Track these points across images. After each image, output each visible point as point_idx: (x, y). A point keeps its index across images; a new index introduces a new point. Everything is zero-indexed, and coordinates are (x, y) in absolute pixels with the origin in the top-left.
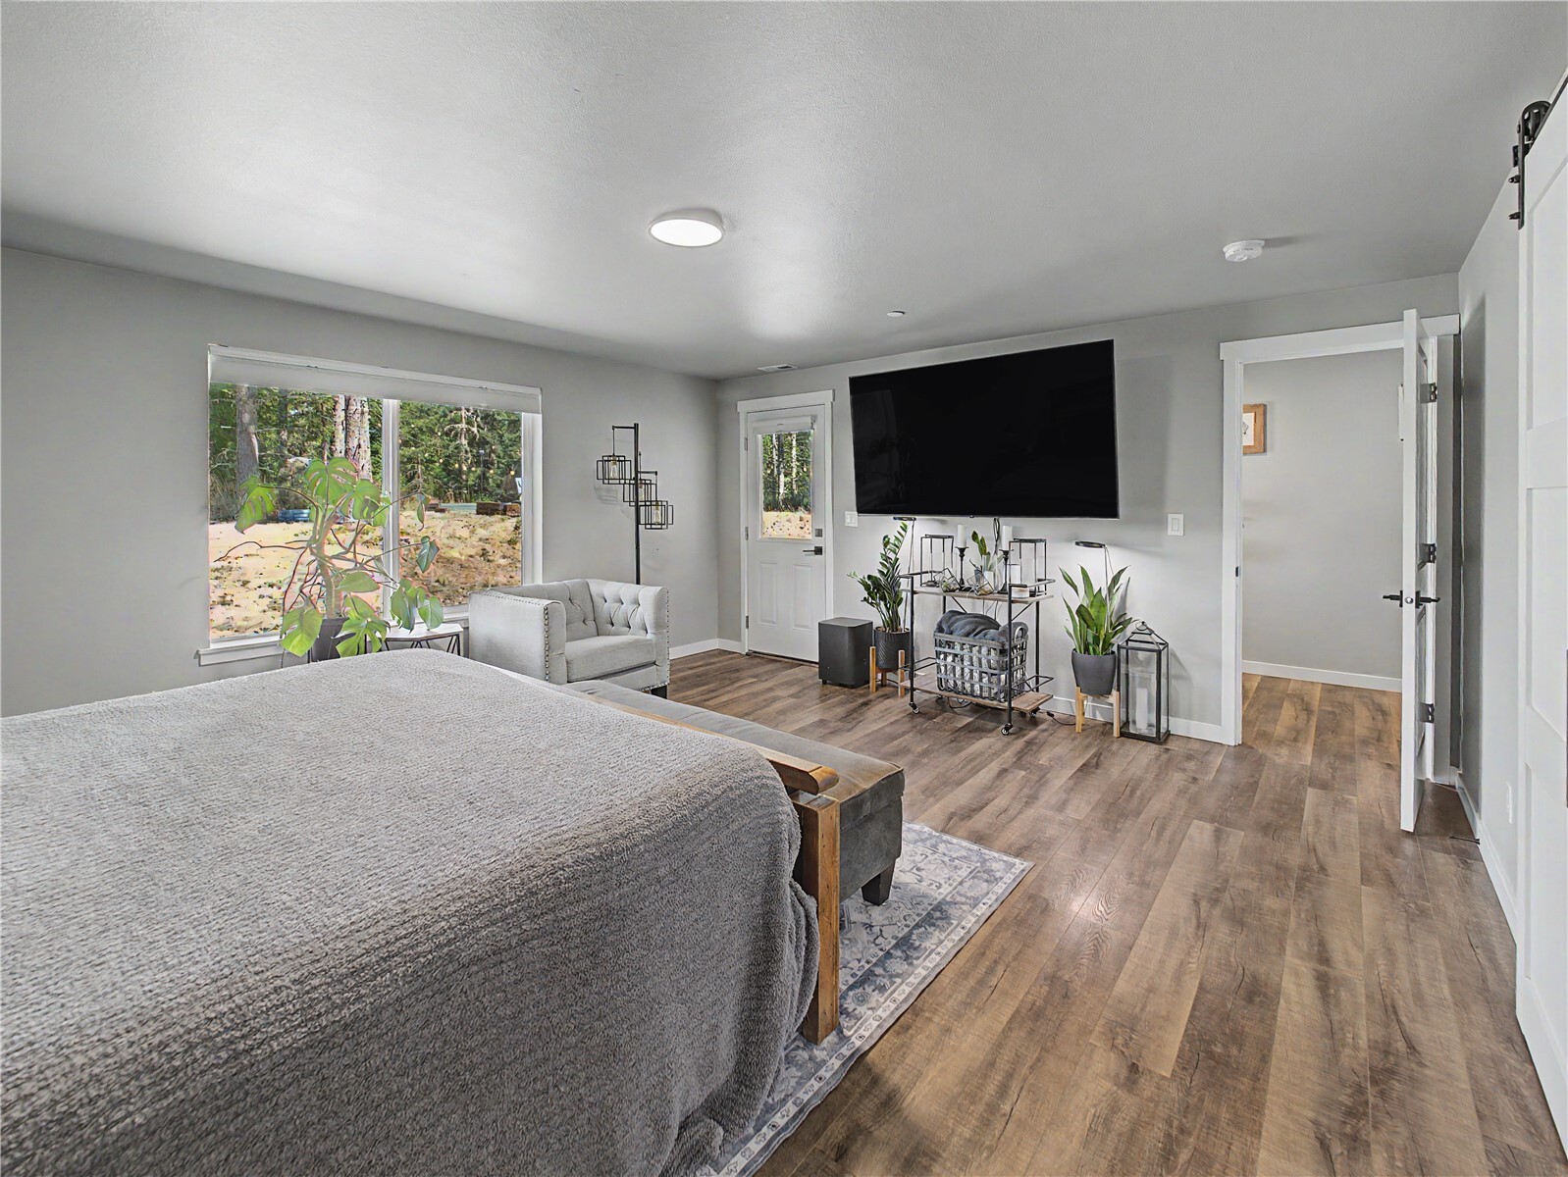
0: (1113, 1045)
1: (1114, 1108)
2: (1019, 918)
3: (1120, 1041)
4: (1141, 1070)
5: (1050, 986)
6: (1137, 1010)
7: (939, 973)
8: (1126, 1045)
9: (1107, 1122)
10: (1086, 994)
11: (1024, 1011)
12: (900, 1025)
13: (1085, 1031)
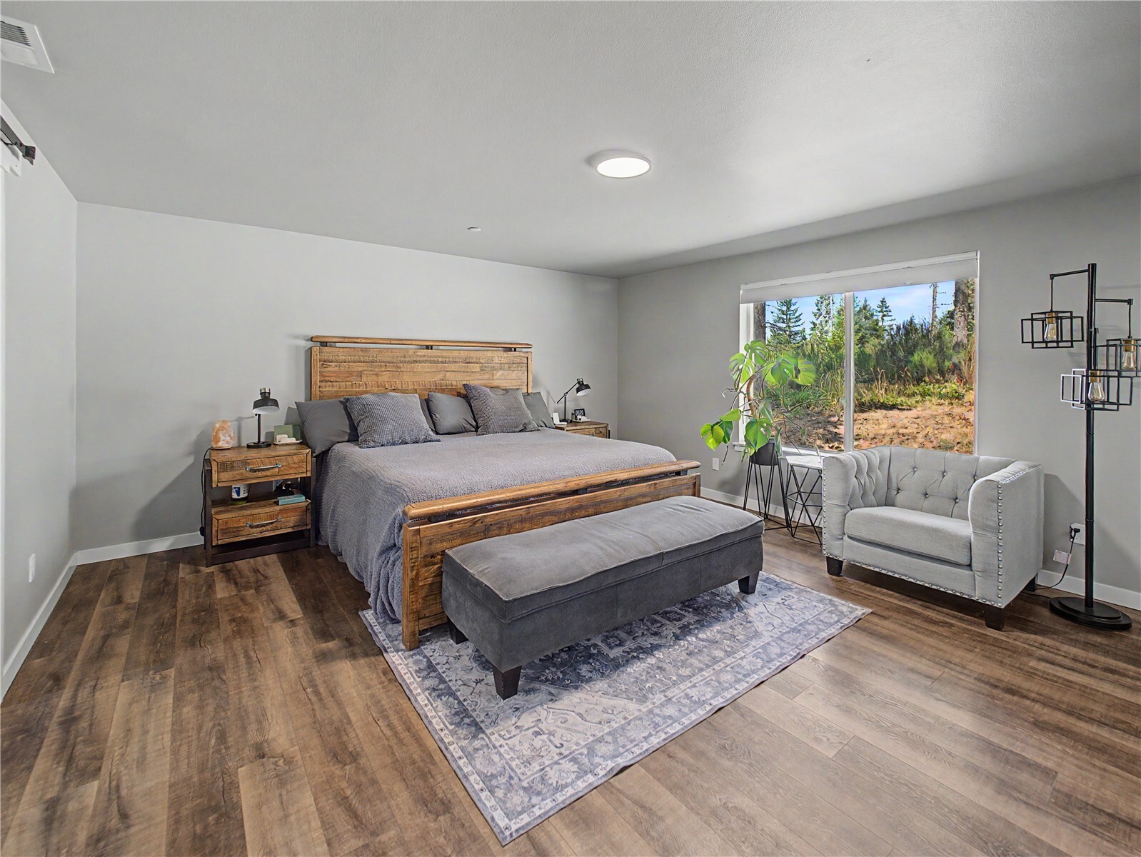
0: (283, 756)
1: (261, 730)
2: (429, 776)
3: (281, 762)
4: (258, 758)
5: (351, 753)
6: (284, 792)
7: (409, 699)
8: (276, 763)
9: (259, 722)
10: (325, 769)
11: (347, 726)
12: (389, 671)
13: (304, 749)
